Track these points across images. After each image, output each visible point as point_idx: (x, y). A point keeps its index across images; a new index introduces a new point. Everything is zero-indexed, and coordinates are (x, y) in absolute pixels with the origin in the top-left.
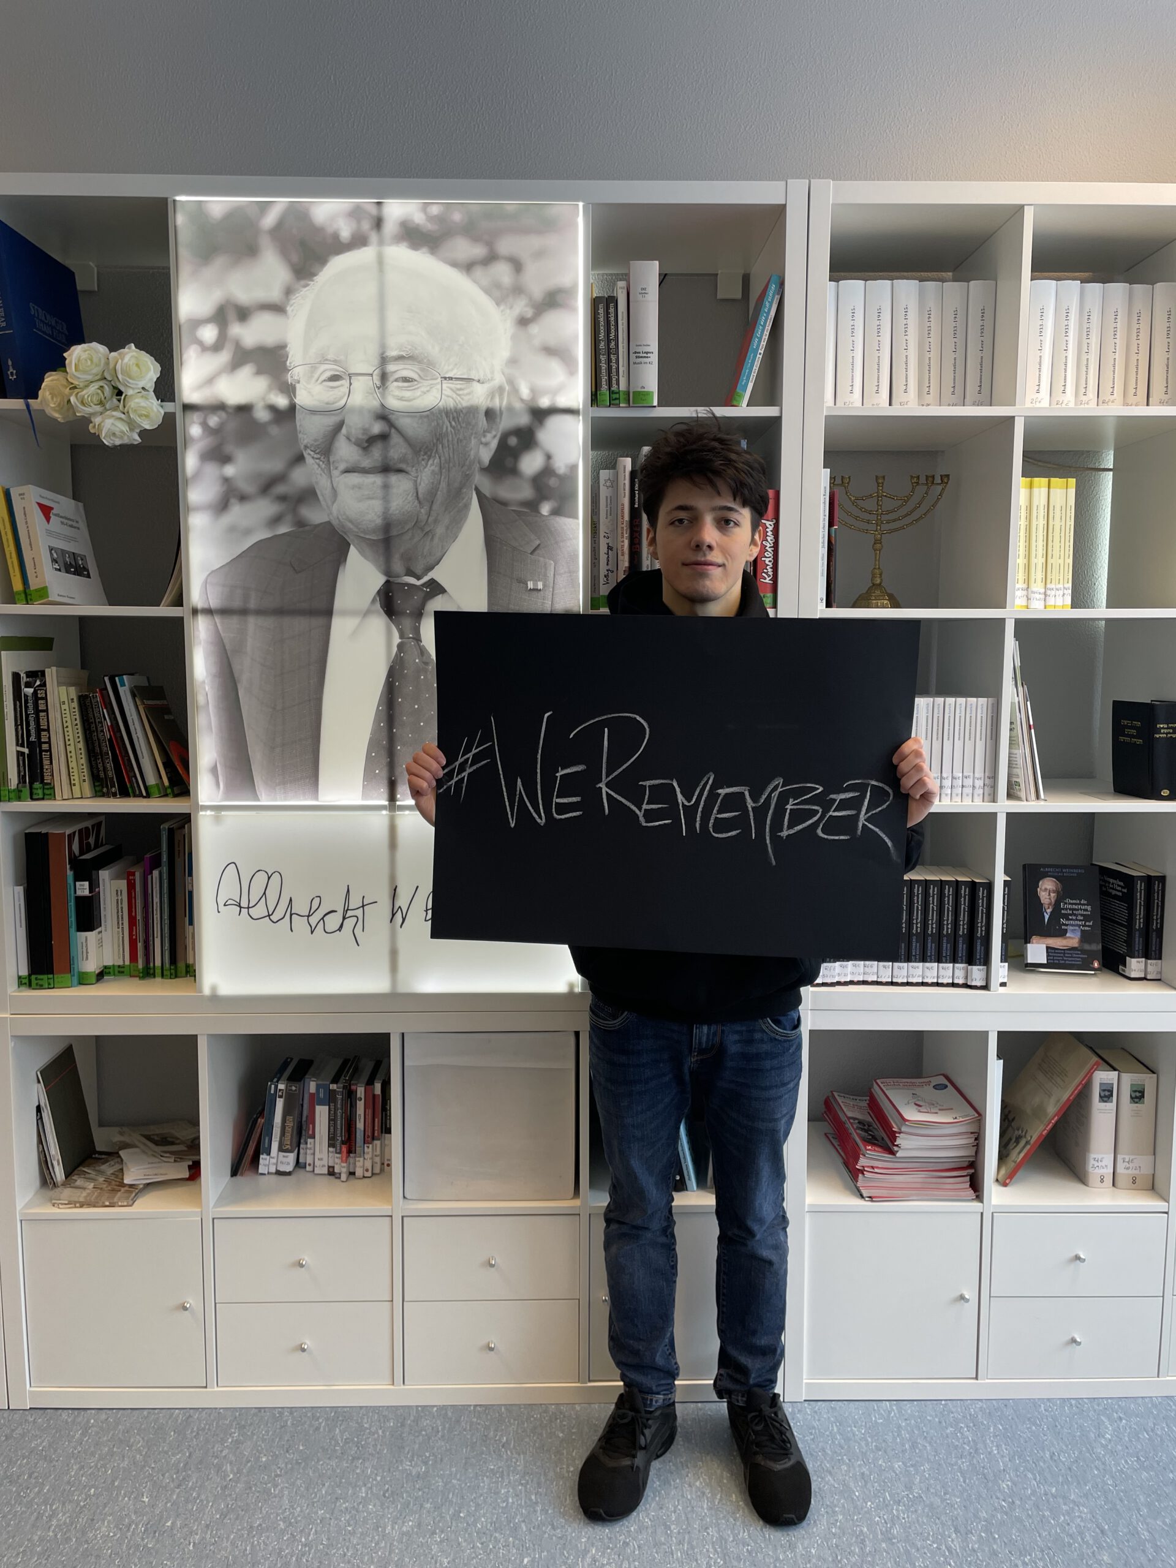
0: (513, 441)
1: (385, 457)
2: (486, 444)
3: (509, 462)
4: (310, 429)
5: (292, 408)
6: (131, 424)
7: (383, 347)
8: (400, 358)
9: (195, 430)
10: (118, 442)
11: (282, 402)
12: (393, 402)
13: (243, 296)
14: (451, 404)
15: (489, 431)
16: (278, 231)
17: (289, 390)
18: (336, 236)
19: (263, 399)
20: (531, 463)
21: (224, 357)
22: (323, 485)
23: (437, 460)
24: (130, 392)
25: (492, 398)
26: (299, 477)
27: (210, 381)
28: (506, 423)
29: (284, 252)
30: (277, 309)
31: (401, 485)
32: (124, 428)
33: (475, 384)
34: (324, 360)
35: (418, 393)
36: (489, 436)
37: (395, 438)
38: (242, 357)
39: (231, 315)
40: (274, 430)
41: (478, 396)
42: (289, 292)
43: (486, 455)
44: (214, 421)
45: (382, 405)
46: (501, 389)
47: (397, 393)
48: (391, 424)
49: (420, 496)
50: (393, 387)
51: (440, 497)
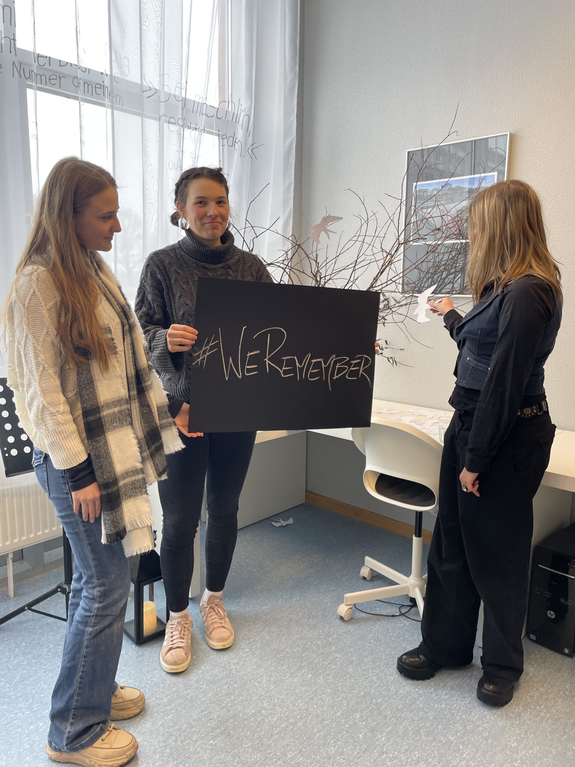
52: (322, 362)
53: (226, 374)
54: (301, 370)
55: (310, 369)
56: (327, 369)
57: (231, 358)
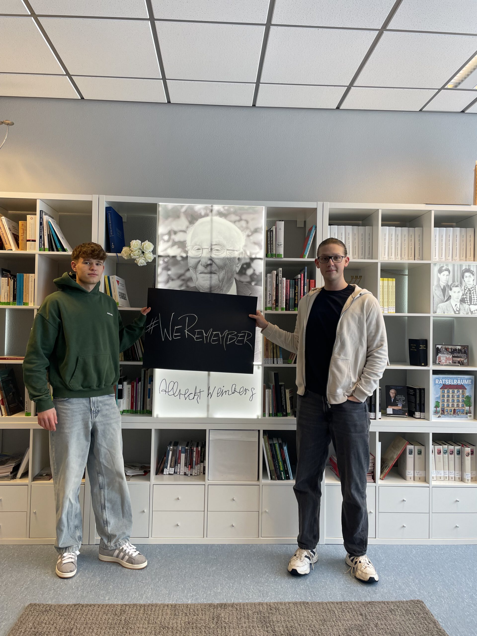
0: (245, 266)
1: (211, 270)
2: (238, 267)
3: (244, 271)
4: (191, 262)
5: (187, 257)
6: (145, 260)
7: (212, 242)
8: (216, 244)
9: (161, 262)
10: (142, 265)
11: (184, 255)
12: (213, 256)
13: (176, 229)
14: (229, 256)
15: (238, 263)
16: (186, 213)
17: (186, 252)
18: (200, 214)
19: (180, 254)
20: (249, 272)
21: (170, 243)
22: (194, 277)
23: (225, 271)
24: (146, 253)
25: (240, 255)
26: (188, 275)
27: (166, 249)
28: (243, 262)
29: (187, 217)
30: (184, 232)
31: (215, 277)
32: (144, 261)
33: (235, 251)
34: (196, 245)
35: (220, 253)
36: (239, 265)
37: (214, 265)
38: (174, 243)
39: (172, 233)
40: (182, 262)
41: (236, 254)
42: (187, 227)
43: (238, 270)
44: (166, 260)
45: (211, 257)
46: (242, 253)
47: (215, 253)
48: (213, 261)
49: (220, 280)
50: (214, 252)
51: (225, 281)
52: (220, 333)
53: (163, 337)
54: (207, 337)
55: (212, 337)
56: (223, 338)
57: (165, 329)
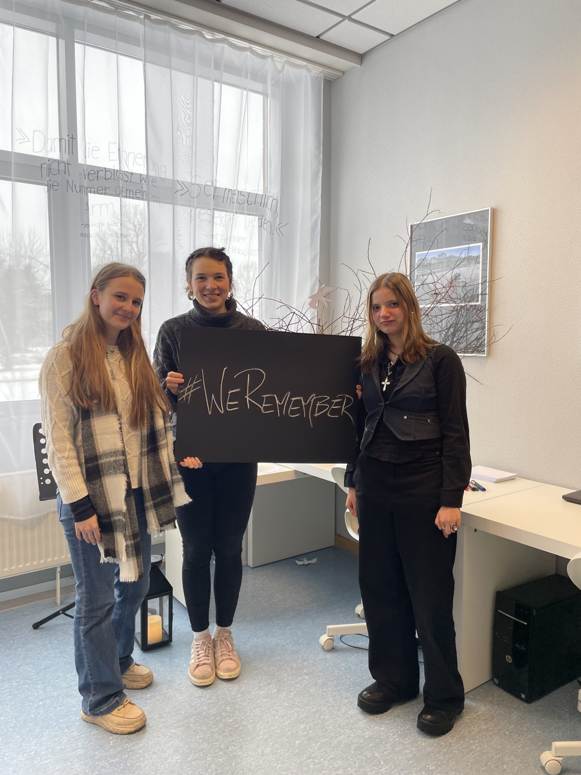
52: (302, 400)
53: (209, 409)
54: (281, 407)
55: (290, 407)
56: (307, 407)
57: (213, 395)
